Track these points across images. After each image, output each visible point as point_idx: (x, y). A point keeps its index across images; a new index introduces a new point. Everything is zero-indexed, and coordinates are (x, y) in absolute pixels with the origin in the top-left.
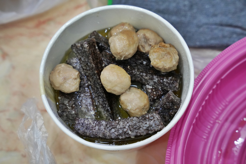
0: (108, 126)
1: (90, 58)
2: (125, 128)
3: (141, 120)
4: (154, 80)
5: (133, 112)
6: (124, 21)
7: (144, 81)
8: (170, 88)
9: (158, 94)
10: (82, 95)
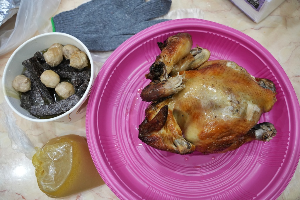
0: (49, 108)
1: (33, 68)
2: (59, 107)
3: (68, 101)
4: (75, 75)
5: (63, 96)
6: (55, 42)
7: (69, 77)
8: (85, 78)
9: (78, 83)
10: (35, 92)
